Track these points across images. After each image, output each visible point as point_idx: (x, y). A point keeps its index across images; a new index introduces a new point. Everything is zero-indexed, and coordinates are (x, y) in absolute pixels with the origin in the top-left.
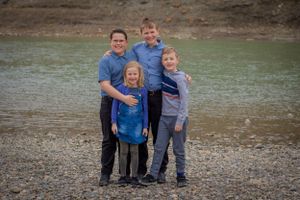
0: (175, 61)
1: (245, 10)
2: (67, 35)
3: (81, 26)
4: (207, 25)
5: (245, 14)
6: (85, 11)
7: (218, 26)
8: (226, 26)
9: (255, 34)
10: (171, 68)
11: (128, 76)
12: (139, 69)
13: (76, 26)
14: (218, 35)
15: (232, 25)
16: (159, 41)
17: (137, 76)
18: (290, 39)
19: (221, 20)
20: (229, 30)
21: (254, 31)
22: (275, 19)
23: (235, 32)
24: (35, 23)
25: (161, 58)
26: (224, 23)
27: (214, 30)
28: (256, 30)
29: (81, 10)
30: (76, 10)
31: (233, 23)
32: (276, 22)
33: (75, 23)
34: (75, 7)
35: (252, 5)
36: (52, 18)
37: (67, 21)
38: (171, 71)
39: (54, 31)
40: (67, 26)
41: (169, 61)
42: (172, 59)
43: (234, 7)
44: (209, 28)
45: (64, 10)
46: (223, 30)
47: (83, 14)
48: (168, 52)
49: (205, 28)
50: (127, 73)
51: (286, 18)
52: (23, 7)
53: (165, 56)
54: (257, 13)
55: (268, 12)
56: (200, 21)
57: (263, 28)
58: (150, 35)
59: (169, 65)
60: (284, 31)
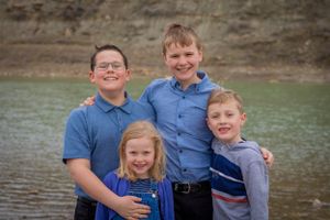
0: (236, 120)
1: (268, 47)
2: (65, 75)
3: (80, 65)
4: (224, 65)
5: (267, 52)
6: (85, 48)
7: (237, 65)
8: (246, 65)
9: (279, 75)
10: (228, 135)
11: (130, 158)
12: (156, 141)
13: (75, 65)
14: (236, 77)
15: (252, 65)
16: (201, 76)
17: (150, 158)
18: (320, 81)
19: (242, 59)
20: (250, 70)
21: (278, 71)
22: (302, 58)
23: (257, 72)
24: (28, 61)
25: (206, 111)
26: (243, 62)
27: (233, 70)
28: (280, 70)
29: (80, 47)
30: (75, 47)
31: (254, 62)
32: (304, 62)
33: (73, 62)
34: (73, 43)
35: (275, 42)
36: (48, 56)
37: (65, 60)
38: (228, 141)
39: (49, 71)
40: (64, 65)
41: (223, 119)
42: (229, 115)
43: (255, 44)
44: (226, 68)
45: (61, 47)
46: (243, 70)
47: (82, 52)
48: (221, 100)
49: (222, 68)
50: (128, 150)
51: (314, 57)
52: (15, 43)
53: (214, 108)
54: (282, 51)
55: (294, 50)
56: (216, 59)
57: (288, 68)
58: (183, 60)
59: (223, 129)
60: (313, 71)
